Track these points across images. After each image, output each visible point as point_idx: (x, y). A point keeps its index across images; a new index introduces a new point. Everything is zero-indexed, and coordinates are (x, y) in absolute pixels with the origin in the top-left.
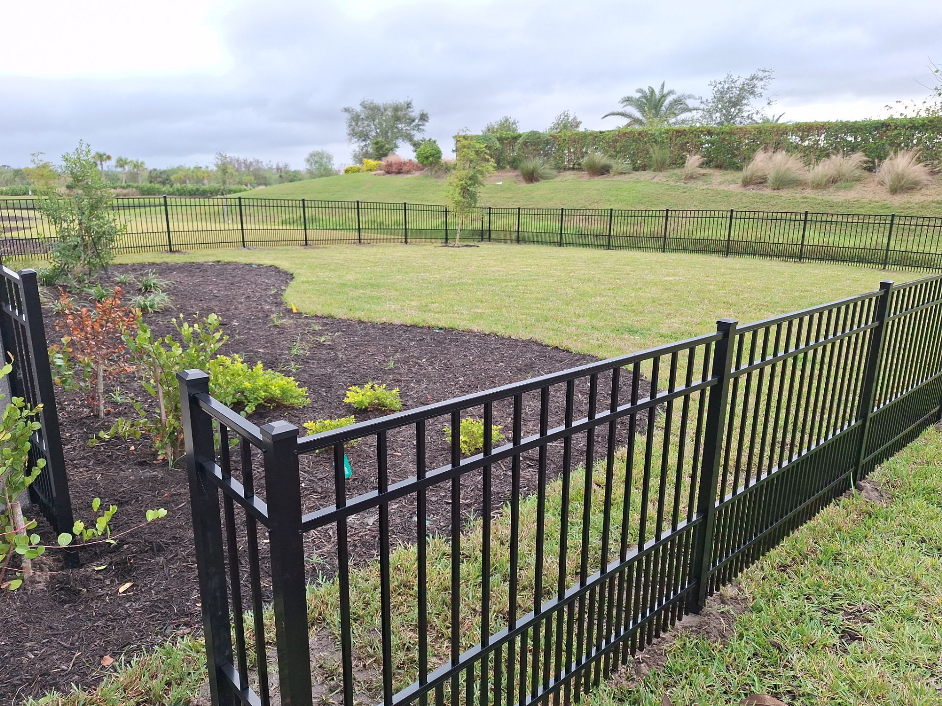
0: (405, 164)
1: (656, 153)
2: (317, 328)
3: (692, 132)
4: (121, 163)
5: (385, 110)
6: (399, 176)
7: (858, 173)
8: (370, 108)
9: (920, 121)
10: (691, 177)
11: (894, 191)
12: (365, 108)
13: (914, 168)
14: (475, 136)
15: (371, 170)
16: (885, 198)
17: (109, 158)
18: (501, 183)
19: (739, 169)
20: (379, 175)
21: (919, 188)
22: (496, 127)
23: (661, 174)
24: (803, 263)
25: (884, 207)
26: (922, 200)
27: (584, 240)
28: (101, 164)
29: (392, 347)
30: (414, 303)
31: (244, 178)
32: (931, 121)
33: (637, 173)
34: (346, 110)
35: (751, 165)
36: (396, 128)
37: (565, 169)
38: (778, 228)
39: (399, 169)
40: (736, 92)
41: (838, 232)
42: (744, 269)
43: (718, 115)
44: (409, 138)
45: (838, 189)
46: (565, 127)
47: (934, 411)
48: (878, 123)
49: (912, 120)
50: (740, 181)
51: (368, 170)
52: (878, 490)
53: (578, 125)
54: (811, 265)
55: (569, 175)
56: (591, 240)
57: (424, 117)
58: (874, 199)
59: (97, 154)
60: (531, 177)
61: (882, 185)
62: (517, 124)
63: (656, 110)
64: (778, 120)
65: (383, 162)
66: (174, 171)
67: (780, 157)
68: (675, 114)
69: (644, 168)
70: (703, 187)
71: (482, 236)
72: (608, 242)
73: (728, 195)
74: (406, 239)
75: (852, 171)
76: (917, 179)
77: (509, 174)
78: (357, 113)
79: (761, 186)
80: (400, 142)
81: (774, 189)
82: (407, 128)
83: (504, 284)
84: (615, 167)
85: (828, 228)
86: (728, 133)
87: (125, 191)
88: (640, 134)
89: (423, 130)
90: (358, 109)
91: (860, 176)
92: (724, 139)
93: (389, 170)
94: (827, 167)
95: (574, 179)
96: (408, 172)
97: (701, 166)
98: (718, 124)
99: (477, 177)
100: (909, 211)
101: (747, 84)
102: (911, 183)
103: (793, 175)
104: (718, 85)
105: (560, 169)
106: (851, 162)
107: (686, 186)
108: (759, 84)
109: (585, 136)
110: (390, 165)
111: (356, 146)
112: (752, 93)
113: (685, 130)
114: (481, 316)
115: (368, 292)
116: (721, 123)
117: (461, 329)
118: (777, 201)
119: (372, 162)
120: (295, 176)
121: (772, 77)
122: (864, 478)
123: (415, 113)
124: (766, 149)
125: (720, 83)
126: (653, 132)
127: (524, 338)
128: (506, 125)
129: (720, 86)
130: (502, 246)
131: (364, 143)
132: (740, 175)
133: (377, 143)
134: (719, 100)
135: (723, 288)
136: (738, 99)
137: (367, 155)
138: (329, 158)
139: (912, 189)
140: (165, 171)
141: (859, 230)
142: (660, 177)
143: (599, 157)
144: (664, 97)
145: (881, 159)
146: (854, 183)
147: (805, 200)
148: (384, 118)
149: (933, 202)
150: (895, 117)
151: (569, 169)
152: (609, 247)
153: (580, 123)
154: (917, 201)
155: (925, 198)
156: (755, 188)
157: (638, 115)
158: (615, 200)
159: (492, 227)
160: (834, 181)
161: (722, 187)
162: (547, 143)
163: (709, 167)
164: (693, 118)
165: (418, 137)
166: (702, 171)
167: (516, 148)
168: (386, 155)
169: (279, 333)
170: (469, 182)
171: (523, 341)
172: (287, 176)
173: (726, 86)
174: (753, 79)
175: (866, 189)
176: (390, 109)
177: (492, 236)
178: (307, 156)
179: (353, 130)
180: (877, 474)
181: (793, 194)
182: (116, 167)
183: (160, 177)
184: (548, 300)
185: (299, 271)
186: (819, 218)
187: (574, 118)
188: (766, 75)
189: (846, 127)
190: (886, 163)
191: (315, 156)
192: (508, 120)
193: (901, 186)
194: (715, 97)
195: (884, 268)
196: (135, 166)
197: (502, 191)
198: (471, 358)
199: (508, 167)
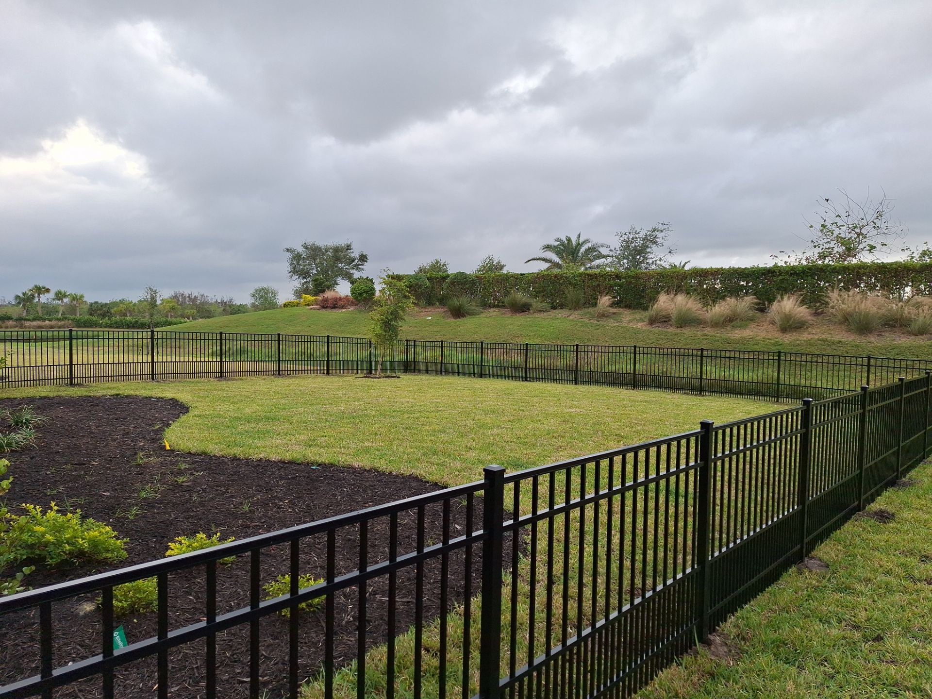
0: (340, 299)
1: (571, 293)
2: (183, 466)
3: (602, 276)
4: (60, 296)
5: (326, 251)
6: (334, 310)
7: (751, 313)
8: (311, 249)
9: (801, 269)
10: (603, 316)
11: (784, 330)
12: (307, 248)
13: (798, 309)
14: (407, 275)
15: (308, 305)
16: (776, 336)
17: (48, 291)
18: (430, 318)
19: (646, 309)
20: (315, 309)
21: (806, 327)
22: (428, 267)
23: (576, 312)
24: (703, 396)
25: (776, 344)
26: (809, 338)
27: (504, 372)
28: (39, 297)
29: (256, 486)
30: (302, 437)
31: (186, 311)
32: (810, 269)
33: (555, 311)
34: (288, 250)
35: (656, 305)
36: (336, 267)
37: (490, 306)
38: (682, 363)
39: (335, 304)
40: (640, 242)
41: (737, 366)
42: (646, 402)
43: (625, 261)
44: (348, 276)
45: (735, 327)
46: (490, 269)
47: (794, 550)
48: (764, 270)
49: (793, 268)
50: (647, 319)
51: (306, 305)
52: (727, 644)
53: (502, 267)
54: (711, 398)
55: (494, 312)
56: (510, 371)
57: (363, 258)
58: (766, 337)
59: (36, 286)
60: (458, 313)
61: (773, 324)
62: (447, 266)
63: (573, 256)
64: (684, 266)
65: (319, 298)
66: (115, 304)
67: (680, 298)
68: (590, 259)
69: (562, 306)
70: (614, 325)
71: (407, 366)
72: (525, 374)
73: (637, 332)
74: (328, 370)
75: (746, 311)
76: (803, 319)
77: (438, 310)
78: (298, 253)
79: (665, 324)
80: (339, 280)
81: (678, 327)
82: (347, 267)
83: (406, 416)
84: (534, 305)
85: (727, 363)
86: (633, 277)
87: (60, 323)
88: (556, 276)
89: (363, 269)
90: (300, 249)
91: (753, 316)
92: (631, 282)
93: (325, 305)
94: (722, 308)
95: (497, 316)
96: (343, 307)
97: (612, 305)
98: (626, 269)
99: (398, 312)
100: (799, 348)
101: (650, 235)
102: (799, 323)
103: (693, 315)
104: (623, 236)
105: (486, 306)
106: (744, 303)
107: (599, 323)
108: (660, 235)
109: (508, 277)
110: (326, 300)
111: (297, 283)
112: (655, 243)
113: (595, 274)
114: (367, 450)
115: (260, 426)
116: (628, 269)
117: (341, 464)
118: (680, 338)
119: (311, 298)
120: (239, 310)
121: (670, 229)
122: (714, 630)
123: (355, 254)
124: (668, 292)
125: (625, 234)
126: (568, 275)
127: (405, 473)
128: (437, 266)
129: (626, 237)
130: (425, 378)
131: (305, 280)
132: (646, 315)
133: (316, 280)
134: (625, 249)
135: (619, 420)
136: (642, 247)
137: (307, 291)
138: (275, 294)
139: (800, 328)
140: (106, 304)
141: (756, 365)
142: (575, 315)
143: (520, 297)
144: (579, 245)
145: (771, 301)
146: (748, 322)
147: (706, 337)
148: (325, 258)
149: (818, 339)
150: (779, 264)
151: (494, 306)
152: (525, 379)
153: (504, 266)
154: (805, 339)
155: (811, 336)
156: (660, 325)
157: (557, 259)
158: (535, 335)
159: (417, 359)
160: (730, 320)
161: (631, 325)
162: (473, 283)
163: (620, 307)
164: (603, 264)
165: (356, 274)
166: (612, 310)
167: (445, 286)
168: (323, 291)
169: (138, 474)
170: (390, 317)
171: (403, 477)
172: (230, 309)
173: (631, 237)
174: (654, 231)
175: (759, 328)
176: (331, 250)
177: (418, 367)
178: (252, 291)
179: (294, 268)
180: (729, 626)
181: (695, 332)
182: (54, 299)
183: (100, 310)
184: (445, 432)
185: (197, 404)
186: (718, 355)
187: (499, 262)
188: (664, 227)
189: (737, 273)
190: (775, 304)
191: (260, 291)
192: (439, 262)
193: (790, 325)
194: (622, 246)
195: (778, 401)
196: (74, 299)
197: (431, 325)
198: (339, 497)
199: (438, 304)
